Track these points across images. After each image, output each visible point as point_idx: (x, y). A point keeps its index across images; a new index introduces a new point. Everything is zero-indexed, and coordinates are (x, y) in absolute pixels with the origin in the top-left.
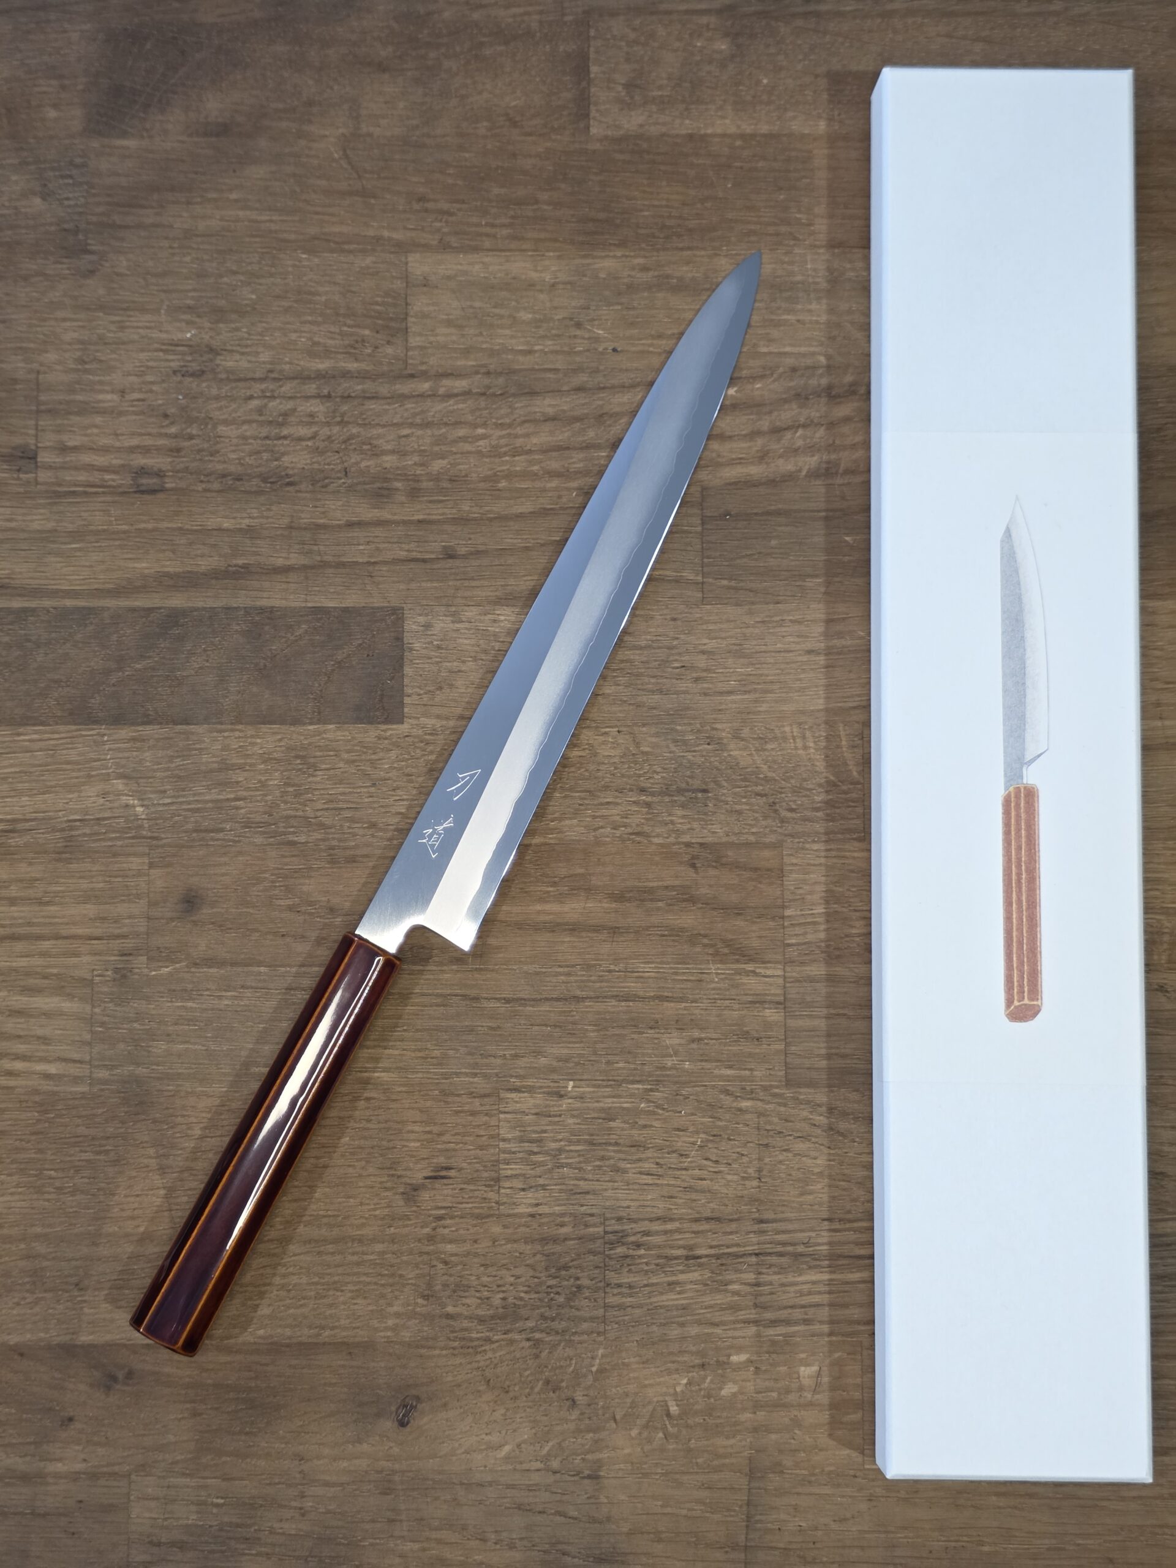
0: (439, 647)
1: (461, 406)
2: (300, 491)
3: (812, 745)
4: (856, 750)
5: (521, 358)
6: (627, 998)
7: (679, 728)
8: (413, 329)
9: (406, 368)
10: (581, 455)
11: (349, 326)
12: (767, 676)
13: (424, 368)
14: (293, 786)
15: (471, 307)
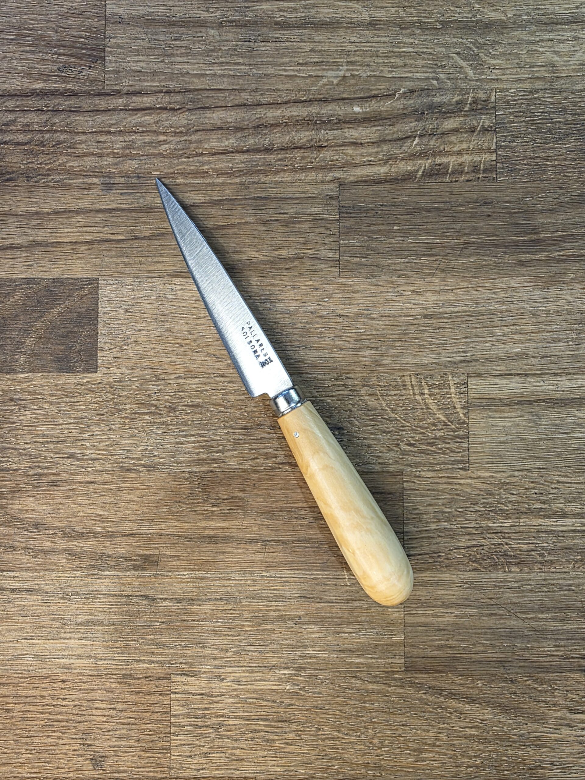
0: (126, 310)
1: (147, 118)
2: (15, 186)
3: (426, 391)
4: (462, 396)
5: (195, 80)
6: (276, 598)
7: (320, 377)
8: (109, 57)
9: (104, 89)
10: (243, 157)
11: (59, 55)
12: (391, 335)
13: (117, 88)
14: (7, 423)
15: (156, 40)
